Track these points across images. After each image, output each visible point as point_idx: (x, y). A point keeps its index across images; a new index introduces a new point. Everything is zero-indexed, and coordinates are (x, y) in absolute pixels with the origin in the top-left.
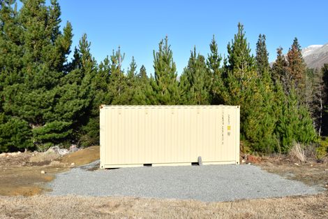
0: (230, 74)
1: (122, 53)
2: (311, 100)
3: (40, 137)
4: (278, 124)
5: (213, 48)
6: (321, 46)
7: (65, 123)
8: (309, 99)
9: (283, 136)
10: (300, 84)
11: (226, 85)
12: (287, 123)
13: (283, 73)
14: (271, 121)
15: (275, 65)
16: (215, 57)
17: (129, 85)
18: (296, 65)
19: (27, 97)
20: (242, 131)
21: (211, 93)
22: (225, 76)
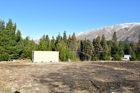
0: (57, 44)
1: (30, 37)
2: (77, 50)
3: (11, 58)
4: (67, 55)
5: (53, 38)
6: (83, 32)
7: (18, 54)
8: (77, 49)
9: (67, 58)
10: (75, 45)
11: (56, 47)
12: (69, 55)
13: (70, 42)
14: (65, 54)
15: (68, 40)
16: (53, 40)
17: (31, 45)
18: (74, 40)
19: (10, 48)
20: (59, 57)
21: (52, 48)
22: (55, 44)
